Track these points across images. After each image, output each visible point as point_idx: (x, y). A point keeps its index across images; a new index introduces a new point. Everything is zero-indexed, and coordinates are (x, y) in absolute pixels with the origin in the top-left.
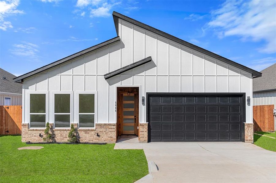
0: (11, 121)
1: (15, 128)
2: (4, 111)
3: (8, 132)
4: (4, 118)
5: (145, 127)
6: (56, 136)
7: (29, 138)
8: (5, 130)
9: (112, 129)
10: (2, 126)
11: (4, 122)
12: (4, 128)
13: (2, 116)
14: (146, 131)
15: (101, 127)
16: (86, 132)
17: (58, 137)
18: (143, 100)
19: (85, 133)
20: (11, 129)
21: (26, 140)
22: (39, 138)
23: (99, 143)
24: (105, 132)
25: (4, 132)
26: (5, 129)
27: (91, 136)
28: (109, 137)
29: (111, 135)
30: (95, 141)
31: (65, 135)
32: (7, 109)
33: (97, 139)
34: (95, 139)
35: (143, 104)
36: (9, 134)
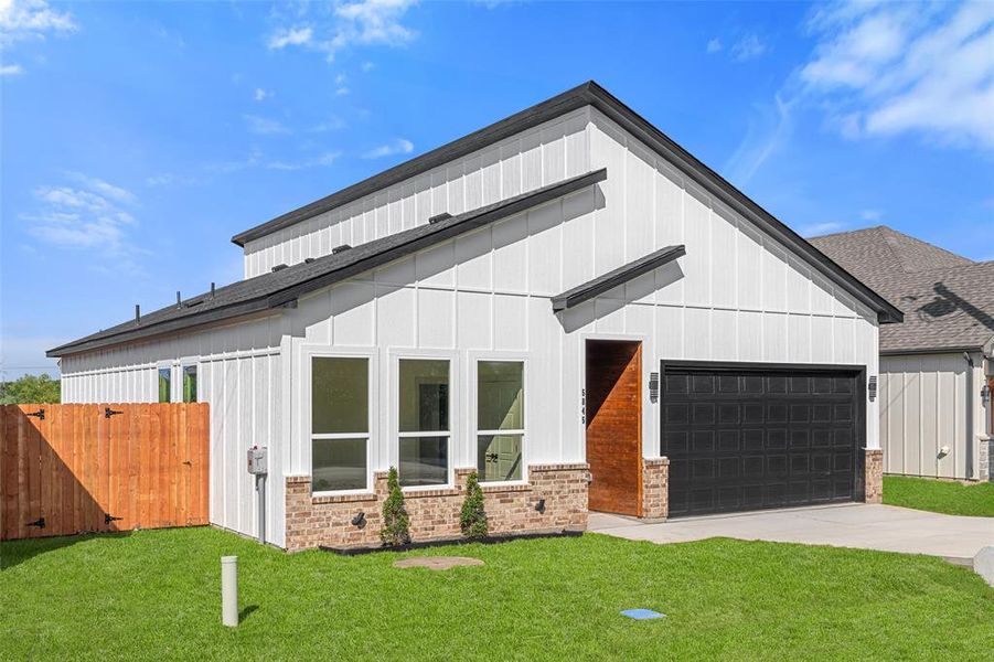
0: (54, 474)
1: (76, 505)
2: (21, 431)
3: (41, 523)
4: (21, 463)
5: (662, 471)
6: (410, 518)
7: (315, 533)
8: (25, 518)
9: (578, 481)
10: (10, 497)
11: (21, 479)
12: (23, 508)
13: (11, 454)
14: (664, 486)
15: (548, 478)
16: (503, 496)
17: (415, 524)
18: (653, 385)
19: (502, 502)
20: (58, 510)
21: (303, 544)
22: (352, 529)
23: (542, 532)
24: (558, 493)
25: (21, 524)
26: (28, 514)
27: (519, 511)
28: (570, 511)
29: (575, 503)
30: (530, 528)
31: (438, 513)
32: (35, 420)
33: (537, 521)
34: (531, 521)
35: (653, 398)
36: (45, 532)
